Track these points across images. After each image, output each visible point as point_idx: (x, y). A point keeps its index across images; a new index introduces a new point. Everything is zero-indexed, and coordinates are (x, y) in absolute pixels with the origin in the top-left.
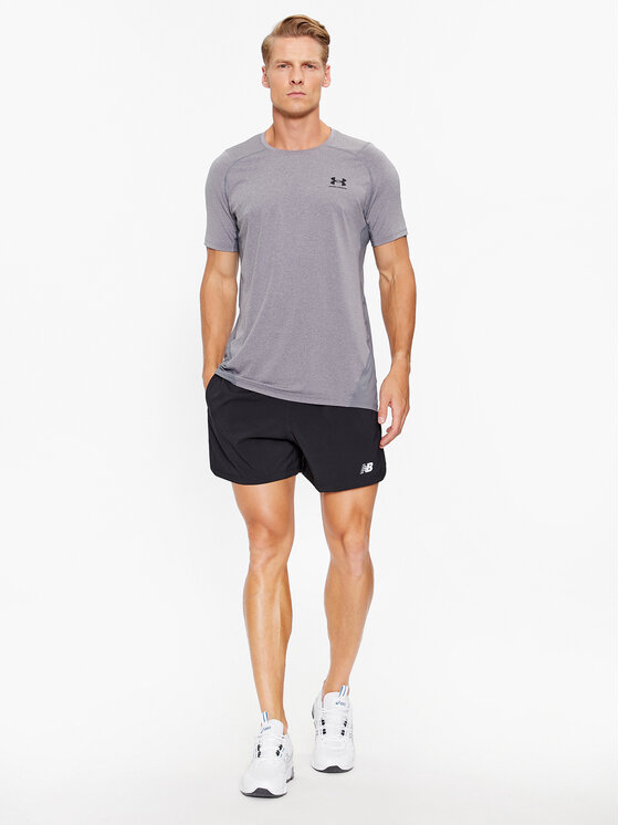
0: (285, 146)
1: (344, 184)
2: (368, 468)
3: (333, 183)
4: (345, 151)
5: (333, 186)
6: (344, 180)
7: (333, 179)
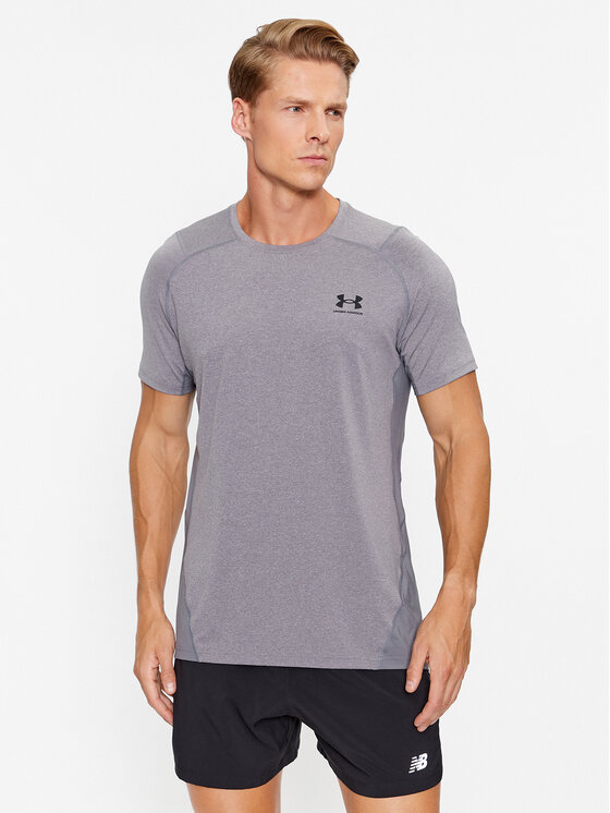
0: (267, 238)
1: (358, 306)
2: (421, 762)
3: (340, 305)
4: (359, 246)
5: (340, 309)
6: (359, 298)
7: (341, 297)
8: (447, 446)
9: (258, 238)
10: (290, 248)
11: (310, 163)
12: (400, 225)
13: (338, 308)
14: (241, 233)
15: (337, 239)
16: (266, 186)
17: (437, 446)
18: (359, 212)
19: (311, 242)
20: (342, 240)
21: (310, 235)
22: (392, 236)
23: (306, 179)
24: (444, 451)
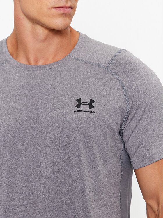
1: (91, 107)
3: (78, 106)
4: (92, 64)
5: (79, 109)
6: (92, 101)
7: (79, 101)
8: (155, 207)
9: (23, 60)
10: (45, 67)
11: (61, 11)
12: (122, 48)
13: (77, 109)
14: (10, 57)
15: (77, 59)
16: (27, 25)
17: (149, 206)
18: (93, 40)
19: (59, 62)
20: (80, 60)
21: (58, 57)
22: (115, 56)
23: (58, 23)
24: (154, 212)
